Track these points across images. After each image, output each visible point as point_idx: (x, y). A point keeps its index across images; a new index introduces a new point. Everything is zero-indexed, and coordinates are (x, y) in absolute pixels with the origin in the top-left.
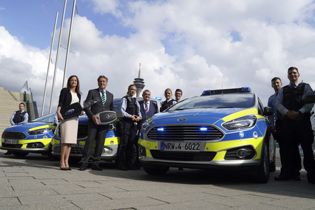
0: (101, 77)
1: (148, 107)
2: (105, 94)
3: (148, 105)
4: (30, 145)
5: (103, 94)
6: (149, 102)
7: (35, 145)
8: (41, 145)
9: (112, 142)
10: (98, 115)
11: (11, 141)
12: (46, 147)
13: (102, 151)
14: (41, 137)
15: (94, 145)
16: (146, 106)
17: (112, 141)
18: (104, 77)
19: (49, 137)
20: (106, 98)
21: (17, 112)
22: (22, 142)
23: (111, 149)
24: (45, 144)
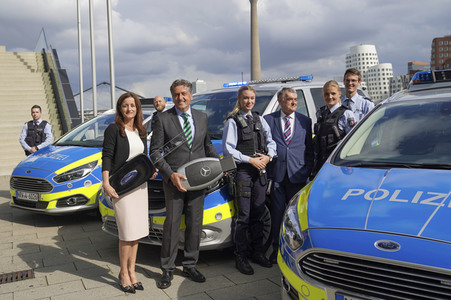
0: (176, 84)
1: (292, 126)
2: (190, 120)
3: (292, 122)
4: (61, 202)
5: (186, 120)
6: (293, 115)
7: (72, 200)
8: (82, 199)
9: (220, 214)
10: (181, 172)
11: (27, 196)
12: (93, 202)
13: (200, 236)
14: (81, 185)
15: (183, 226)
16: (287, 125)
17: (218, 214)
18: (183, 83)
19: (94, 182)
20: (193, 129)
21: (30, 123)
22: (46, 197)
23: (219, 230)
24: (89, 196)
